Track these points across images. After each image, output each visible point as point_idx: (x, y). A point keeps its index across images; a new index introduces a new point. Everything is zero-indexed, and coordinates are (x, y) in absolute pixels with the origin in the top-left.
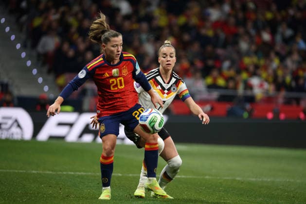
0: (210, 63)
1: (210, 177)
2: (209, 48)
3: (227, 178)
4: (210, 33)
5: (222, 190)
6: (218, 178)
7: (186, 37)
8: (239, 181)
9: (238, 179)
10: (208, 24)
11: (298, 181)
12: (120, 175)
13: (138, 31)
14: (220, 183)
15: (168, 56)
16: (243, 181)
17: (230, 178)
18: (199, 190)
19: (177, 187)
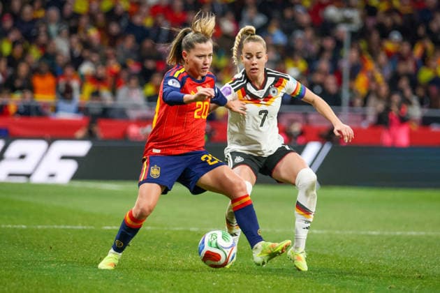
0: (150, 64)
1: (153, 228)
2: (148, 44)
3: (177, 229)
4: (148, 22)
5: (170, 246)
6: (166, 229)
7: (114, 28)
8: (194, 233)
9: (193, 229)
10: (145, 10)
11: (278, 231)
12: (24, 226)
13: (45, 21)
14: (168, 236)
15: (255, 57)
16: (199, 232)
17: (181, 228)
18: (137, 246)
19: (106, 242)
